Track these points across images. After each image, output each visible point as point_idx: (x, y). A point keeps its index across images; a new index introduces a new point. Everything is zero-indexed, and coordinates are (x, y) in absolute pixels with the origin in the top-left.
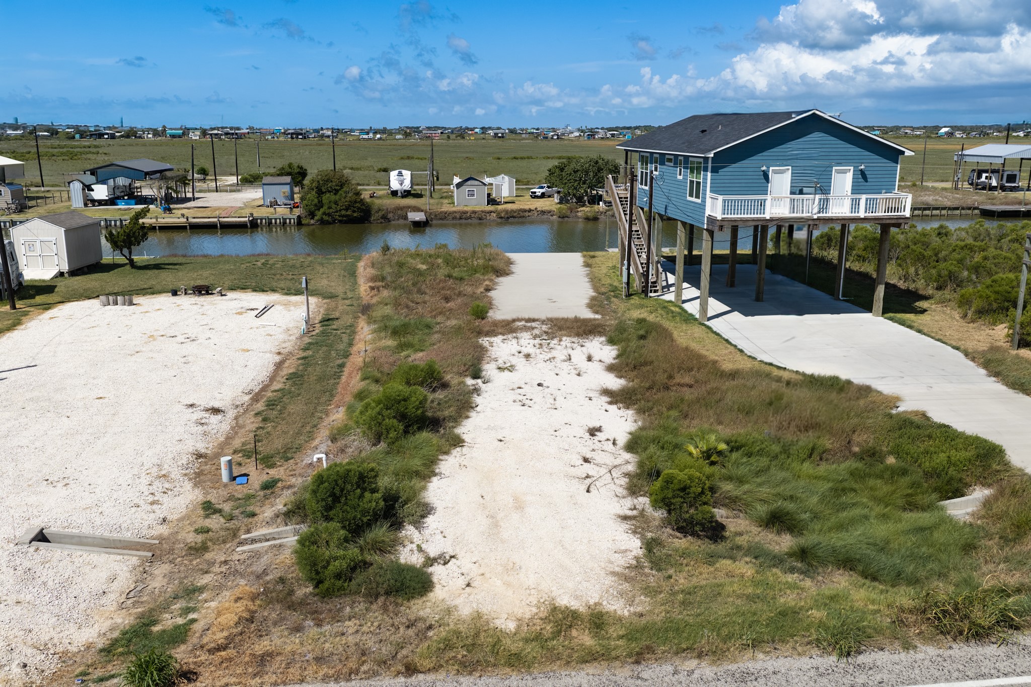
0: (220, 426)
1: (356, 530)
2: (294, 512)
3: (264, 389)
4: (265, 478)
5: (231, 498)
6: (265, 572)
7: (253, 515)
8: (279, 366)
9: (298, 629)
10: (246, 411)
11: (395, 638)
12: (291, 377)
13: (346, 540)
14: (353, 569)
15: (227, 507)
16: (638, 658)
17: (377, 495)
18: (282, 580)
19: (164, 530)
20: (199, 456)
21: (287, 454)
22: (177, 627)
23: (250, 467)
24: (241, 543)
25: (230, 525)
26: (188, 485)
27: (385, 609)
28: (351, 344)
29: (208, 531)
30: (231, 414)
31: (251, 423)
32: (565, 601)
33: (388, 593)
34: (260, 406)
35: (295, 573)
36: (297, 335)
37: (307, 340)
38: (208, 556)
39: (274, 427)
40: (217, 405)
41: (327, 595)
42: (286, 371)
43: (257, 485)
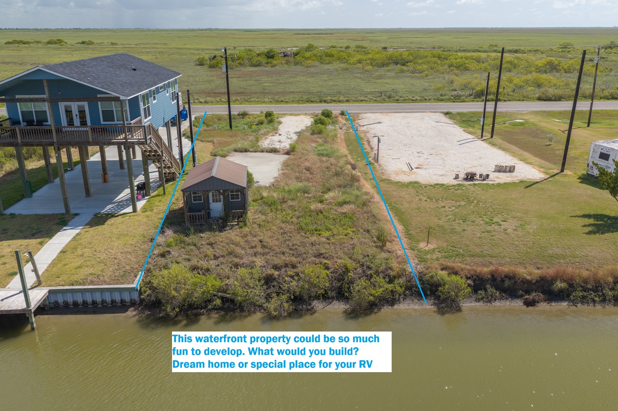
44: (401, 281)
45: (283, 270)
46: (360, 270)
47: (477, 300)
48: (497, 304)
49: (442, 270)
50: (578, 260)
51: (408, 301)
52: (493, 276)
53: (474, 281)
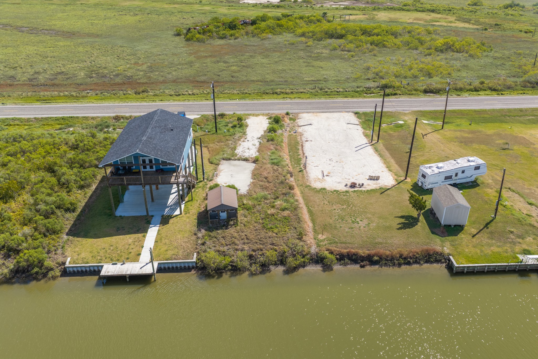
16: (251, 114)
32: (255, 117)
44: (308, 257)
45: (257, 252)
46: (290, 252)
47: (341, 265)
48: (349, 266)
49: (326, 251)
50: (387, 245)
51: (310, 265)
52: (348, 254)
53: (340, 256)
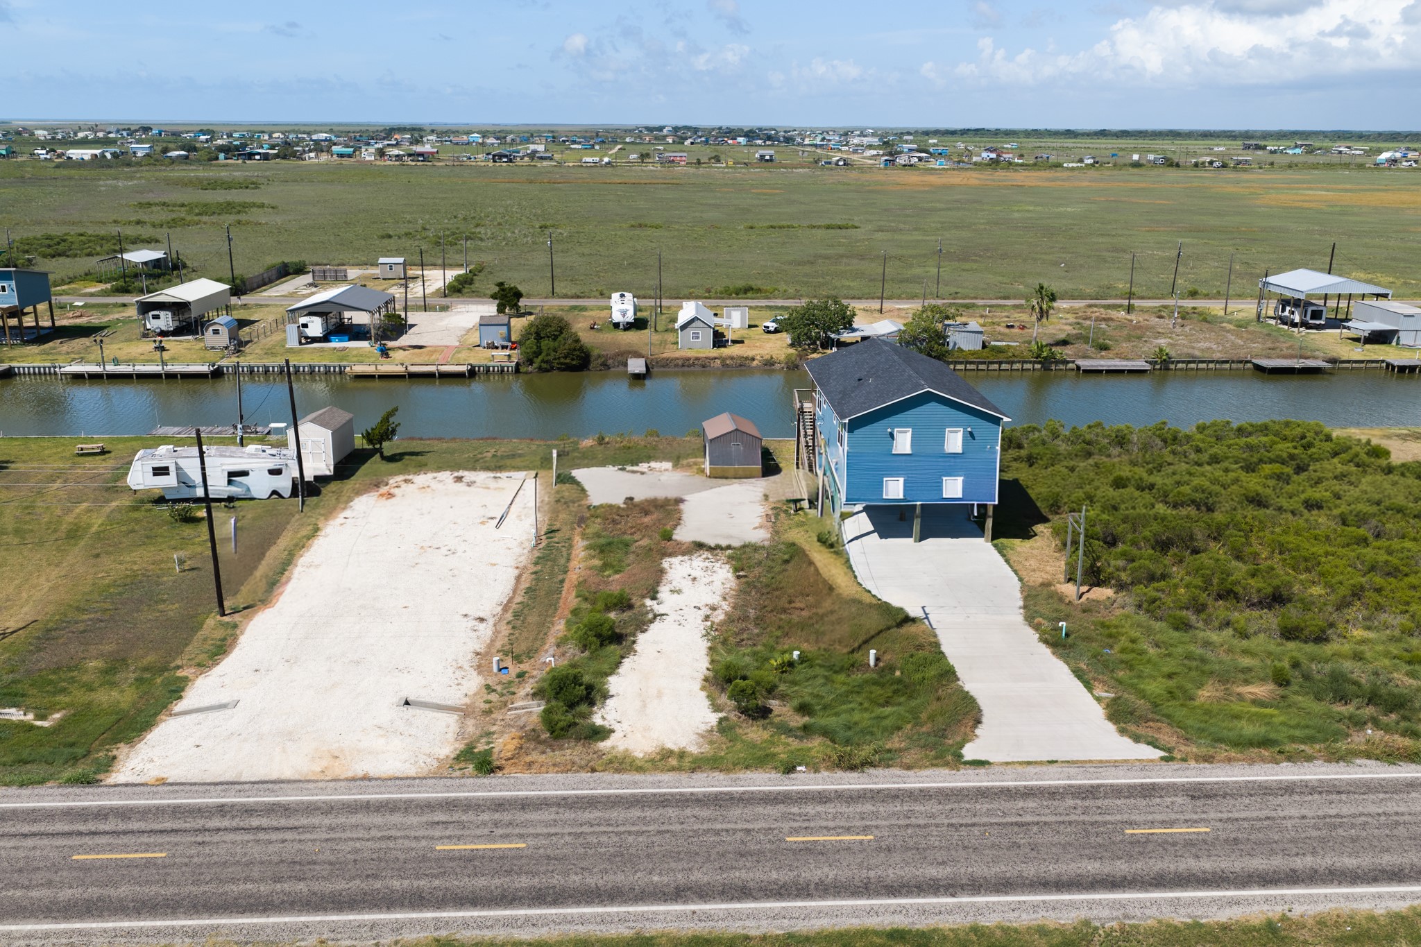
0: (486, 630)
1: (571, 705)
2: (538, 694)
3: (510, 600)
4: (518, 670)
5: (500, 683)
6: (524, 726)
7: (514, 693)
8: (518, 578)
9: (543, 753)
10: (500, 620)
11: (588, 758)
12: (529, 590)
13: (567, 711)
14: (569, 726)
15: (499, 688)
16: (693, 770)
17: (583, 687)
18: (534, 730)
19: (467, 700)
20: (478, 654)
21: (530, 653)
22: (486, 750)
23: (508, 662)
24: (510, 710)
25: (502, 699)
26: (475, 673)
27: (584, 746)
28: (568, 560)
29: (491, 702)
30: (491, 622)
31: (505, 630)
32: (670, 745)
33: (585, 738)
34: (509, 616)
35: (540, 727)
36: (529, 549)
37: (537, 554)
38: (493, 716)
39: (520, 634)
40: (482, 615)
41: (556, 738)
42: (525, 585)
43: (514, 675)
